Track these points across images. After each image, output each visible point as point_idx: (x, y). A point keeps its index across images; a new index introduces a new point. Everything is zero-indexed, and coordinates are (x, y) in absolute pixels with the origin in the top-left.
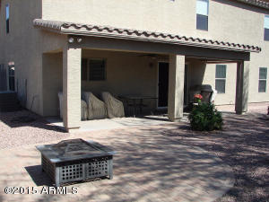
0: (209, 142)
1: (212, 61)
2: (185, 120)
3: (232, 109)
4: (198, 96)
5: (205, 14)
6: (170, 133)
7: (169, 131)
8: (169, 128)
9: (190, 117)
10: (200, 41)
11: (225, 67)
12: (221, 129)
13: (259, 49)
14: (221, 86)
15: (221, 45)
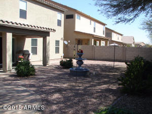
0: (27, 83)
1: (29, 37)
2: (14, 71)
3: (41, 63)
4: (21, 56)
5: (25, 9)
6: (4, 80)
7: (4, 78)
8: (4, 76)
9: (16, 69)
10: (21, 25)
11: (36, 40)
12: (34, 75)
13: (54, 30)
14: (35, 51)
15: (34, 28)
